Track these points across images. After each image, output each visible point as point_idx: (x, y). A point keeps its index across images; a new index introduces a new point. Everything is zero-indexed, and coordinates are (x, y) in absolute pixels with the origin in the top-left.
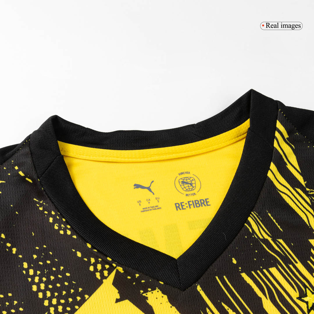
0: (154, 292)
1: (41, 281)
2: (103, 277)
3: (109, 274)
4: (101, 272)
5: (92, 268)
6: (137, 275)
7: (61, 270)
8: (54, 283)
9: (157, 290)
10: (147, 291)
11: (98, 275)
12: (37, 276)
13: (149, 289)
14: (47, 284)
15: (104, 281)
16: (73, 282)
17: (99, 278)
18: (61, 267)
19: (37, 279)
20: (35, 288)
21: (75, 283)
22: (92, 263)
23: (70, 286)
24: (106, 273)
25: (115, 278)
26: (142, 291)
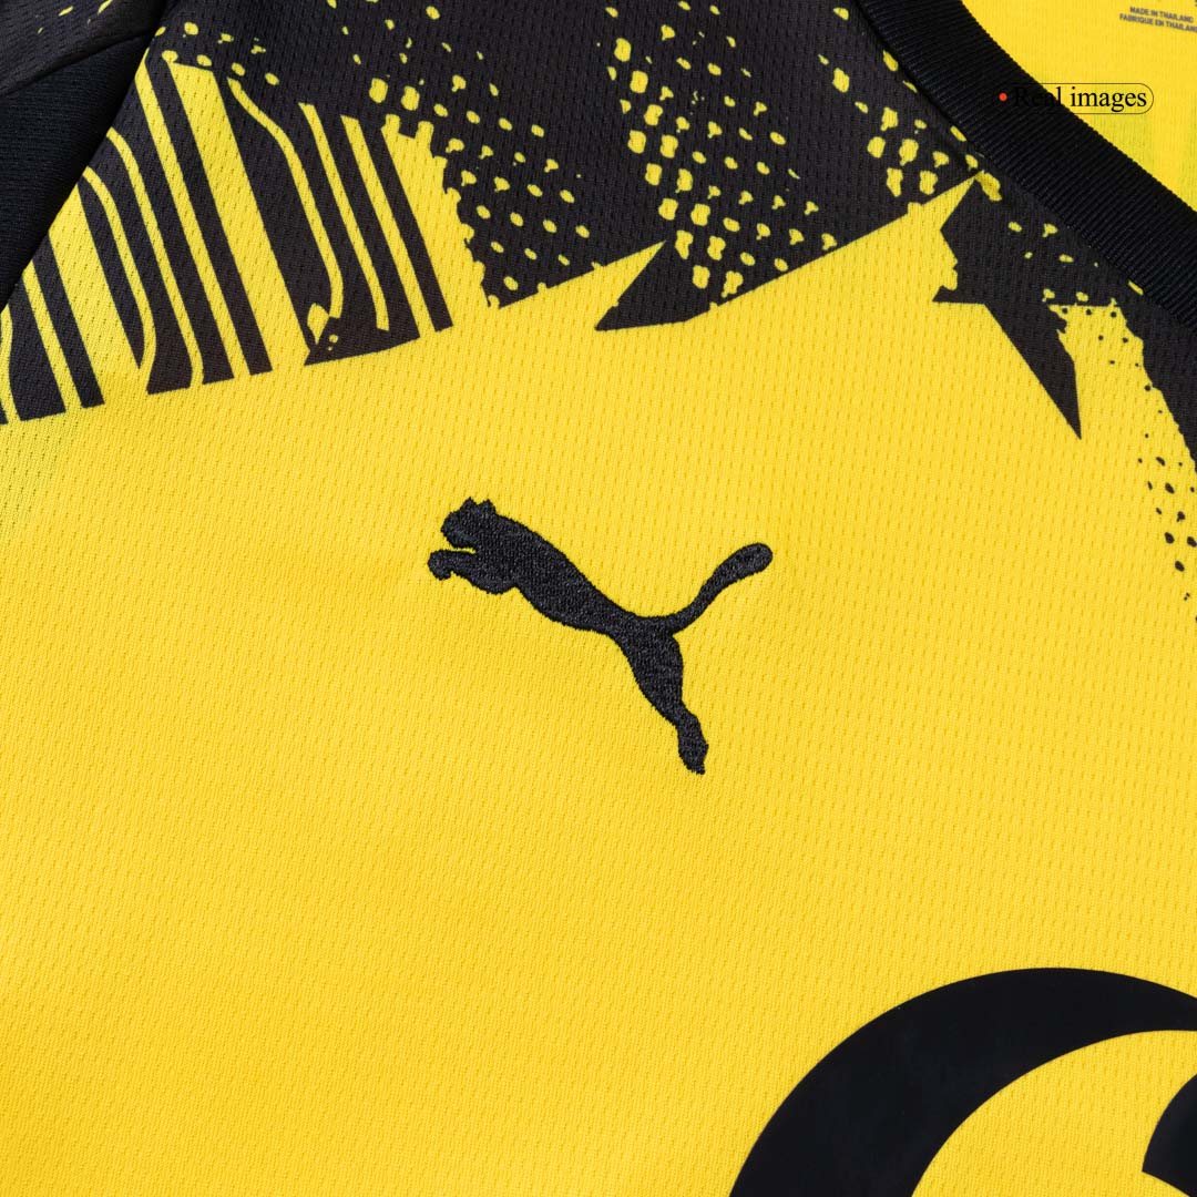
0: (1098, 311)
1: (667, 125)
2: (912, 193)
3: (940, 188)
4: (911, 173)
5: (876, 147)
6: (1050, 229)
7: (756, 113)
8: (715, 150)
9: (1112, 307)
10: (1073, 301)
11: (894, 180)
12: (658, 102)
13: (1082, 297)
14: (687, 143)
15: (913, 207)
16: (792, 173)
17: (897, 191)
18: (758, 104)
19: (653, 115)
20: (637, 142)
21: (798, 177)
22: (884, 128)
23: (777, 183)
24: (928, 181)
25: (958, 210)
26: (1049, 294)
